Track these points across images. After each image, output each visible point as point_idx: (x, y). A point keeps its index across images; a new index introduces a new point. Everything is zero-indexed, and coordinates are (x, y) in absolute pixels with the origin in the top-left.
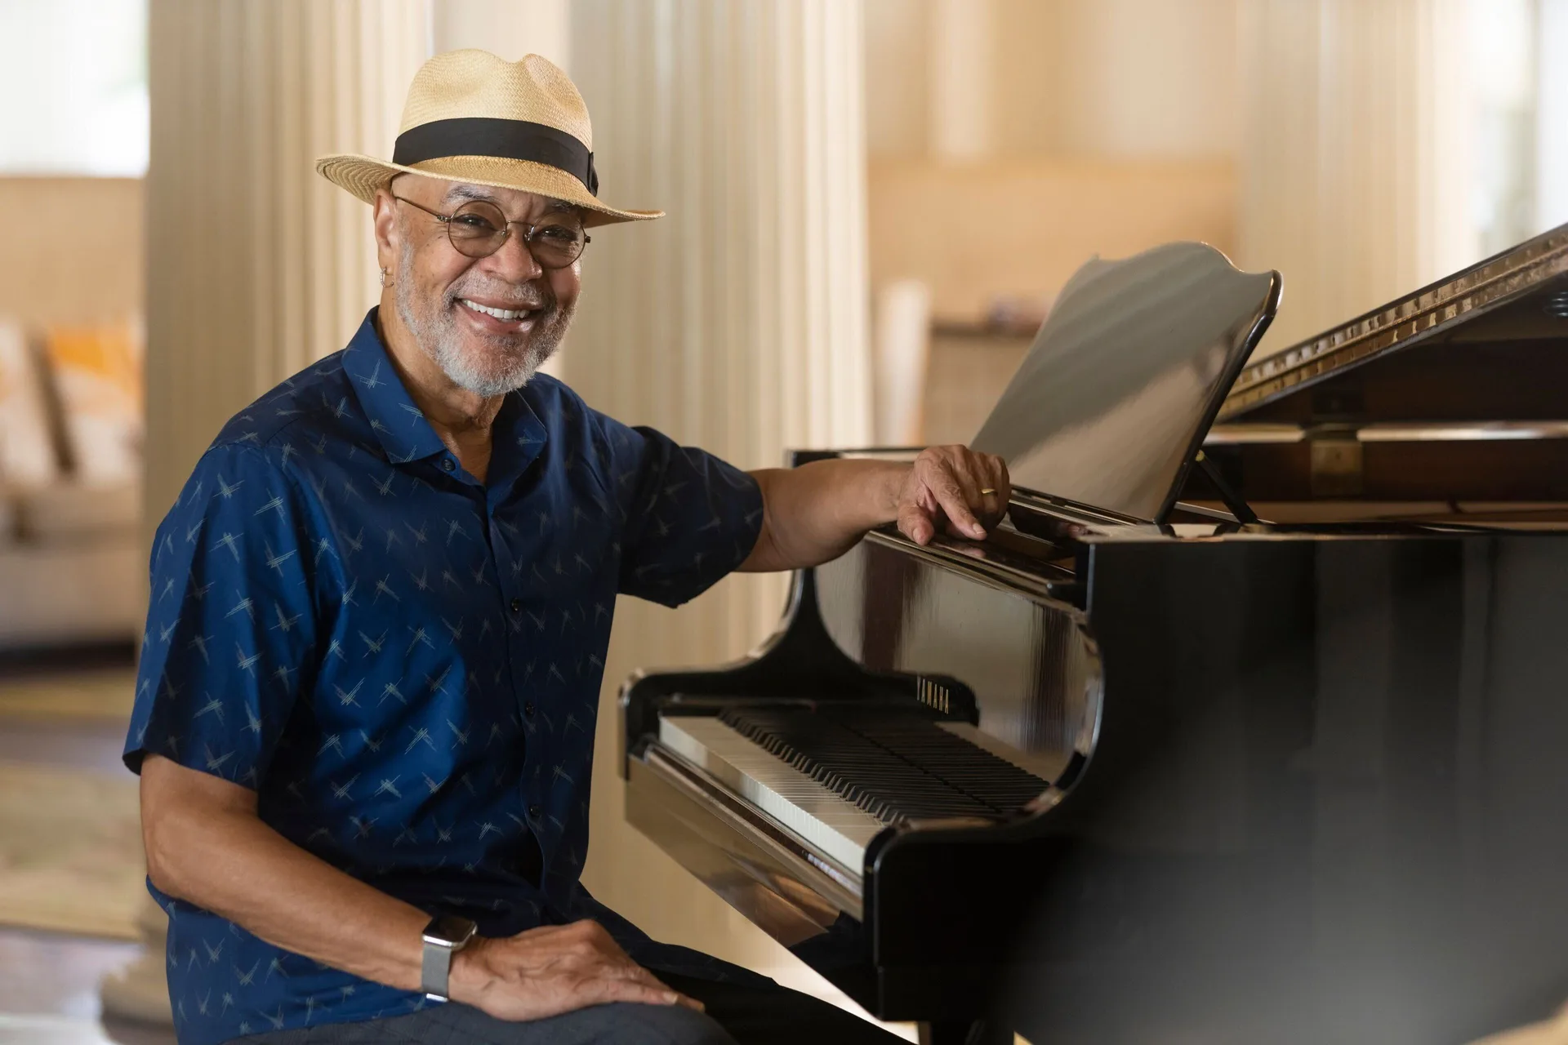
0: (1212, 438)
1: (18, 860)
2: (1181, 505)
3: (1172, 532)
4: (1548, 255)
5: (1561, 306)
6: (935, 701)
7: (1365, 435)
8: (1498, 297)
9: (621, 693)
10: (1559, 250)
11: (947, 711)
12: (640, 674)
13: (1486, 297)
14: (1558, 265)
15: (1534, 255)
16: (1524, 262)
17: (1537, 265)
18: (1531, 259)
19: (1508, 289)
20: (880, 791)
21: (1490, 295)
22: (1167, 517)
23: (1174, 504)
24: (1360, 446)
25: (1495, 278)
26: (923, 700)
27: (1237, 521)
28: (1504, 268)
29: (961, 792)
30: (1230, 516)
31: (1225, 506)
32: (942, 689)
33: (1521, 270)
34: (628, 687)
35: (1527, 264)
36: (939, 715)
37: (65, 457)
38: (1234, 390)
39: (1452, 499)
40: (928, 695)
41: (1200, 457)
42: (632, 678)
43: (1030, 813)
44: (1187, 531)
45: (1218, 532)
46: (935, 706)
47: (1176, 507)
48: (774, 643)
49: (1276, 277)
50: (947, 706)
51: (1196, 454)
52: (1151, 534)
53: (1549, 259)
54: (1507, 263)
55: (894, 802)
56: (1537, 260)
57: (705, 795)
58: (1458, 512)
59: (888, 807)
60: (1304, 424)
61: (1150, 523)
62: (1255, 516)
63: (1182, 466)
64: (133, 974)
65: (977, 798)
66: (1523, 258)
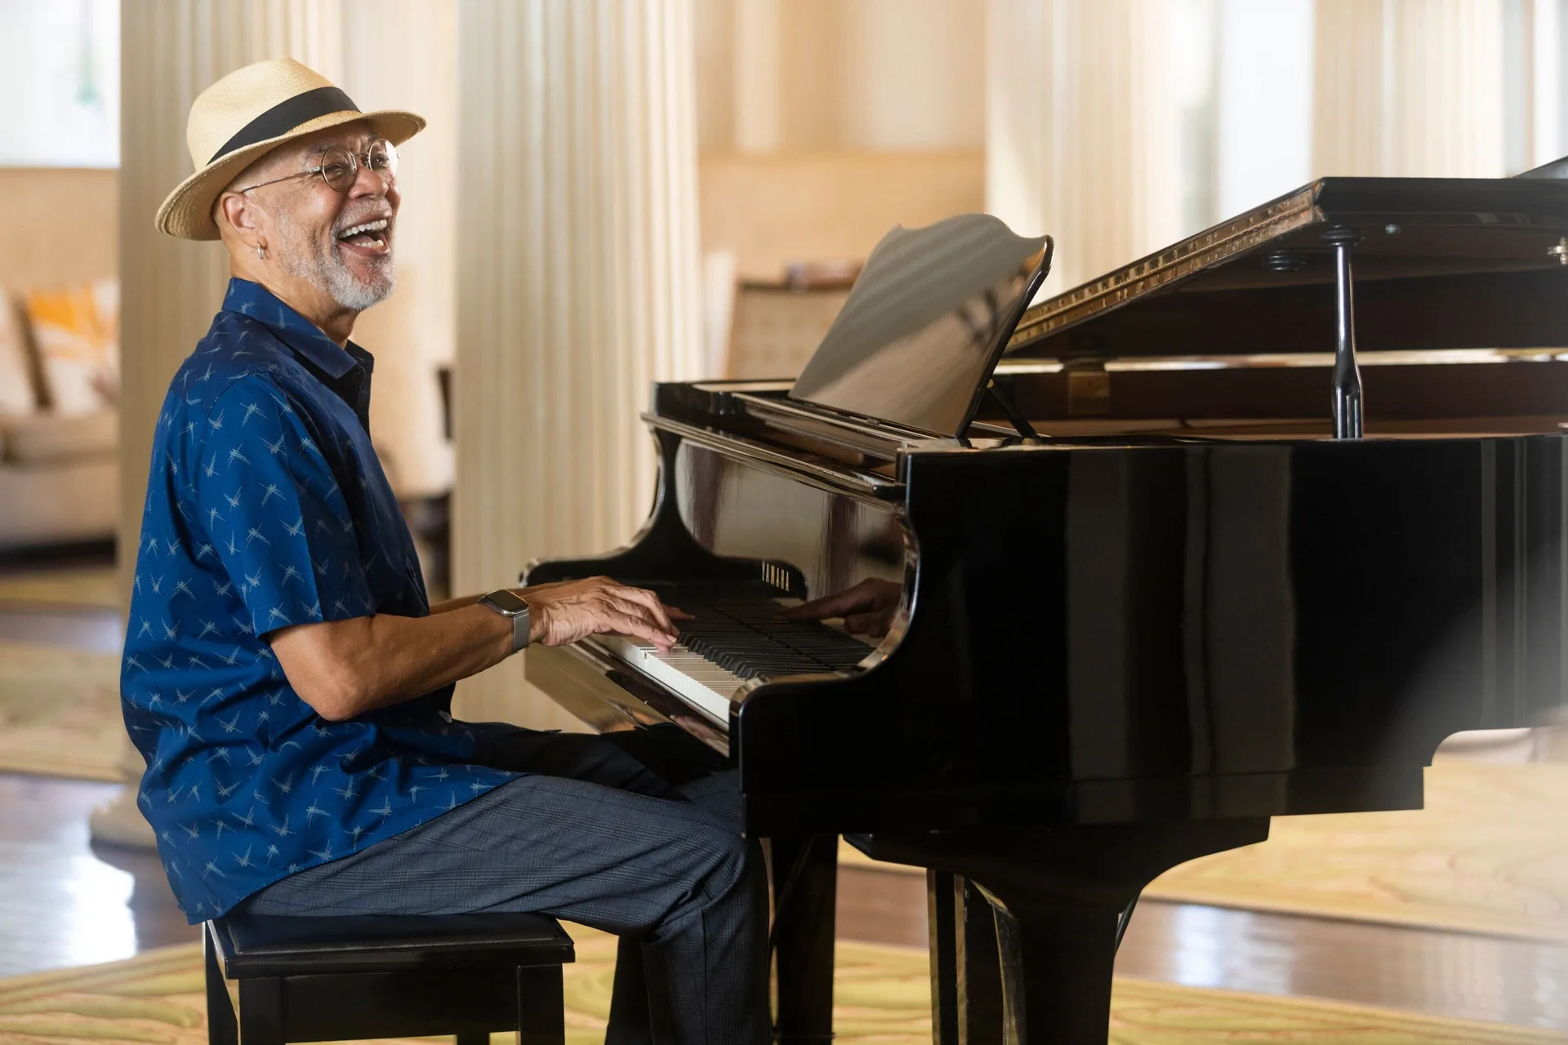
0: (1001, 369)
1: (16, 719)
2: (975, 424)
3: (969, 445)
4: (1268, 221)
5: (1277, 262)
6: (778, 581)
7: (1111, 367)
8: (1226, 255)
9: (521, 578)
10: (1276, 217)
11: (787, 589)
12: (536, 563)
13: (1216, 256)
14: (1275, 229)
15: (1256, 222)
16: (1248, 227)
17: (1258, 229)
18: (1253, 225)
19: (1234, 249)
20: (737, 653)
21: (1220, 254)
22: (965, 435)
23: (970, 423)
24: (1107, 375)
25: (1223, 240)
26: (767, 580)
27: (1020, 435)
28: (1231, 232)
29: (801, 653)
30: (1014, 431)
31: (1011, 425)
32: (783, 571)
33: (1245, 234)
34: (526, 573)
35: (1250, 229)
36: (781, 593)
37: (43, 397)
38: (1019, 327)
39: (1182, 418)
40: (771, 576)
41: (991, 384)
42: (529, 565)
43: (862, 669)
44: (981, 444)
45: (1004, 444)
46: (778, 585)
47: (972, 425)
48: (642, 537)
49: (1049, 240)
50: (787, 585)
51: (987, 382)
52: (953, 447)
53: (1268, 225)
54: (1233, 228)
55: (749, 661)
56: (1259, 225)
57: (593, 658)
58: (1187, 427)
59: (744, 666)
60: (1061, 360)
61: (953, 438)
62: (1034, 432)
63: (976, 391)
64: (116, 809)
65: (814, 659)
66: (1248, 224)
